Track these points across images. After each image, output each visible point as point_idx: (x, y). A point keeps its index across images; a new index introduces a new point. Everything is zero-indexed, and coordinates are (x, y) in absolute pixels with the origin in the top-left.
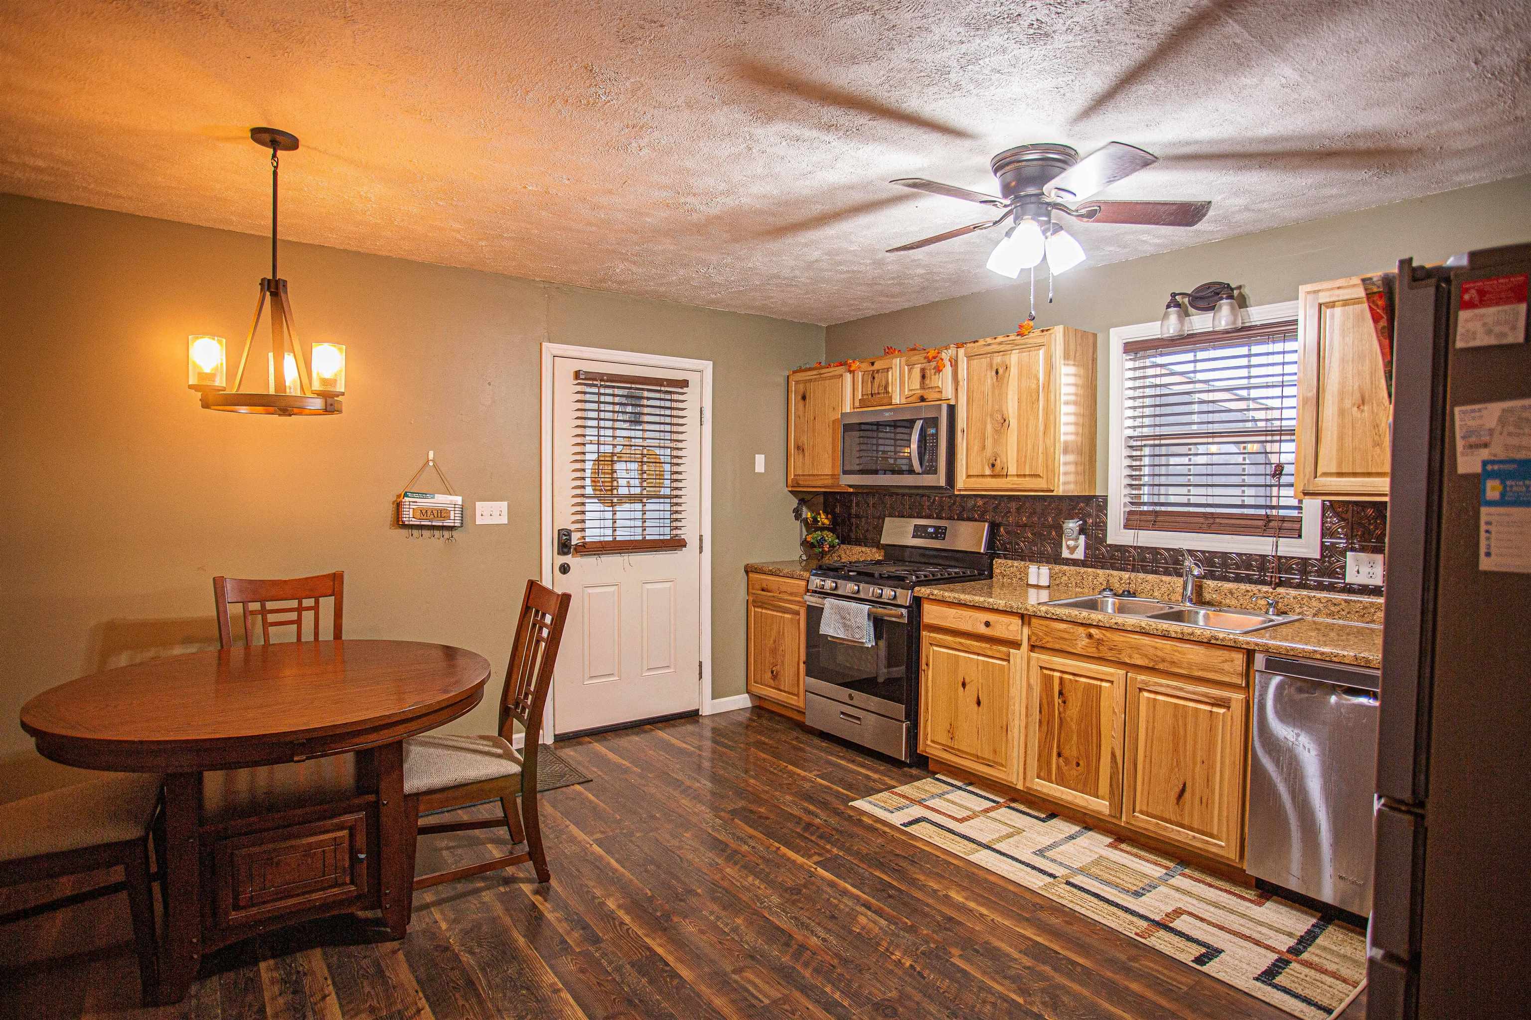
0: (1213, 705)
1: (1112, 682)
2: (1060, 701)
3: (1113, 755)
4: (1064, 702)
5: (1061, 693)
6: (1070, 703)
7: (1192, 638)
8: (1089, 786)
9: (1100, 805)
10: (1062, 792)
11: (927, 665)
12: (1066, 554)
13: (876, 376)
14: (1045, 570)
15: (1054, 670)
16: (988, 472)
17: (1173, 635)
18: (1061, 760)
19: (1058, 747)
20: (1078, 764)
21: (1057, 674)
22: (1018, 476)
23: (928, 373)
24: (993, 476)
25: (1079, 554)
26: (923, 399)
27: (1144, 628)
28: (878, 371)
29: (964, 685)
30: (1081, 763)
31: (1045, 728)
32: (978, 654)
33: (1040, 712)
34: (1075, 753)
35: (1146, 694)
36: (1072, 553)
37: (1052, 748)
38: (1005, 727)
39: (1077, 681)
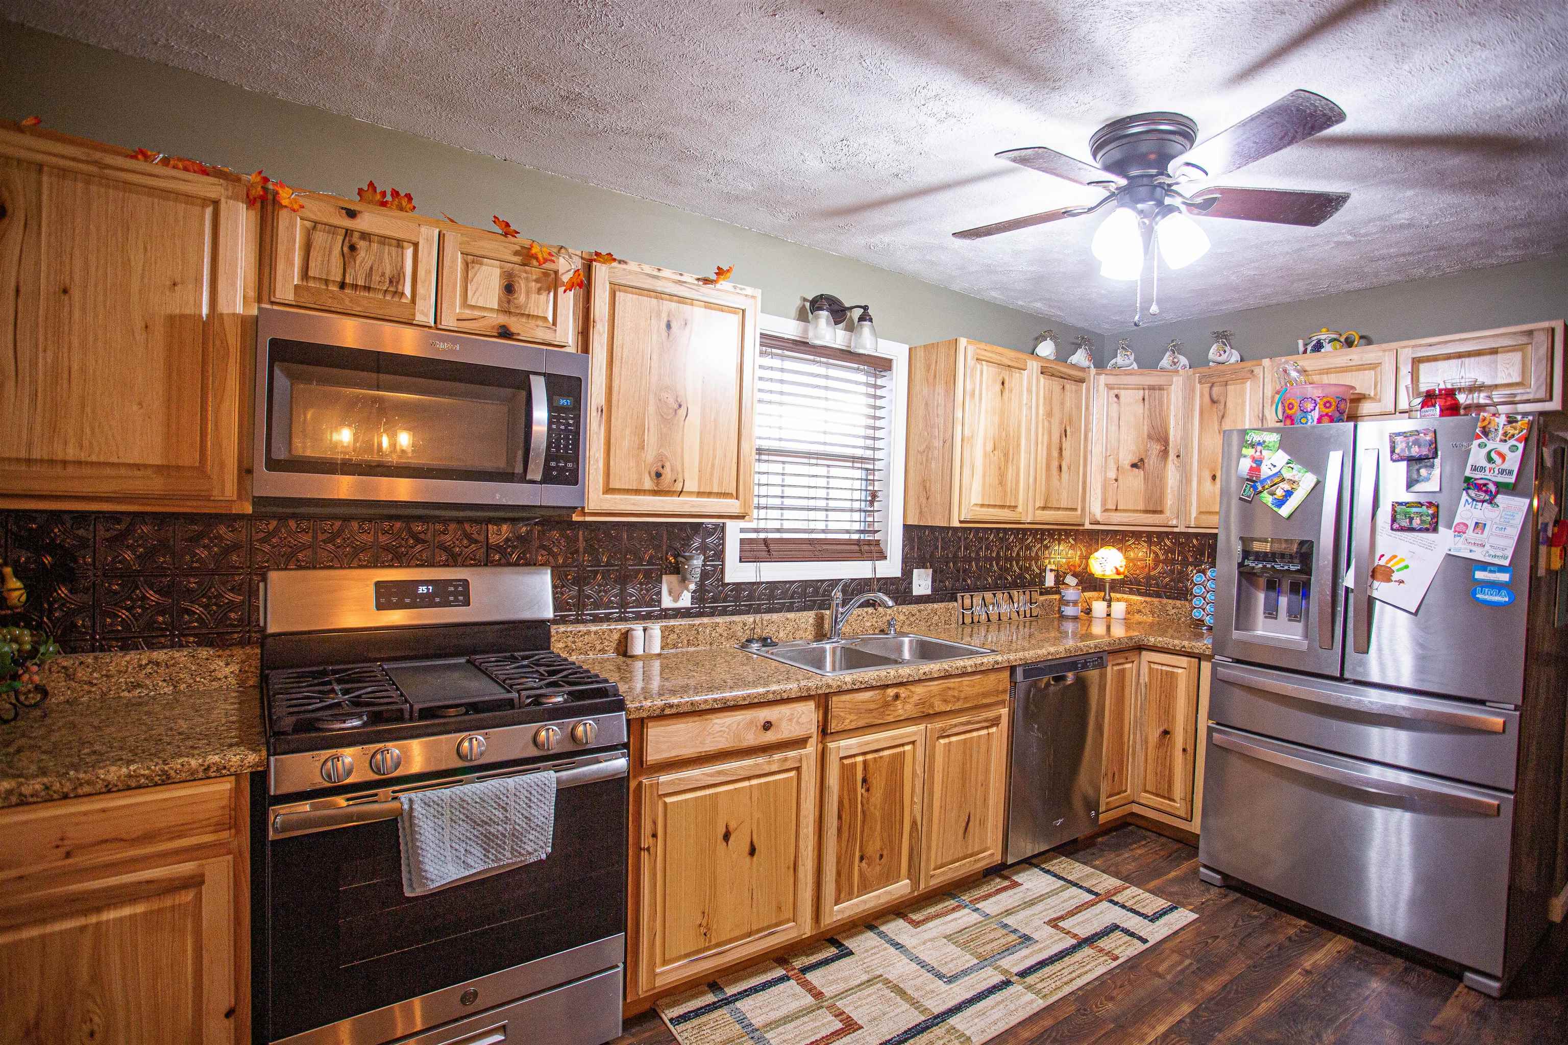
0: (987, 727)
1: (913, 743)
2: (863, 791)
3: (914, 823)
4: (868, 790)
5: (864, 780)
6: (873, 790)
7: (983, 668)
8: (889, 877)
9: (901, 888)
10: (865, 902)
11: (654, 836)
12: (667, 602)
13: (362, 245)
14: (656, 629)
15: (854, 756)
16: (648, 484)
17: (969, 670)
18: (864, 864)
19: (861, 847)
20: (881, 856)
21: (860, 759)
22: (700, 494)
23: (521, 286)
24: (655, 493)
25: (686, 601)
26: (505, 333)
27: (947, 671)
28: (365, 236)
29: (727, 837)
30: (885, 853)
31: (845, 835)
32: (749, 778)
33: (840, 817)
34: (878, 845)
35: (942, 741)
36: (676, 600)
37: (854, 854)
38: (792, 866)
39: (881, 757)
